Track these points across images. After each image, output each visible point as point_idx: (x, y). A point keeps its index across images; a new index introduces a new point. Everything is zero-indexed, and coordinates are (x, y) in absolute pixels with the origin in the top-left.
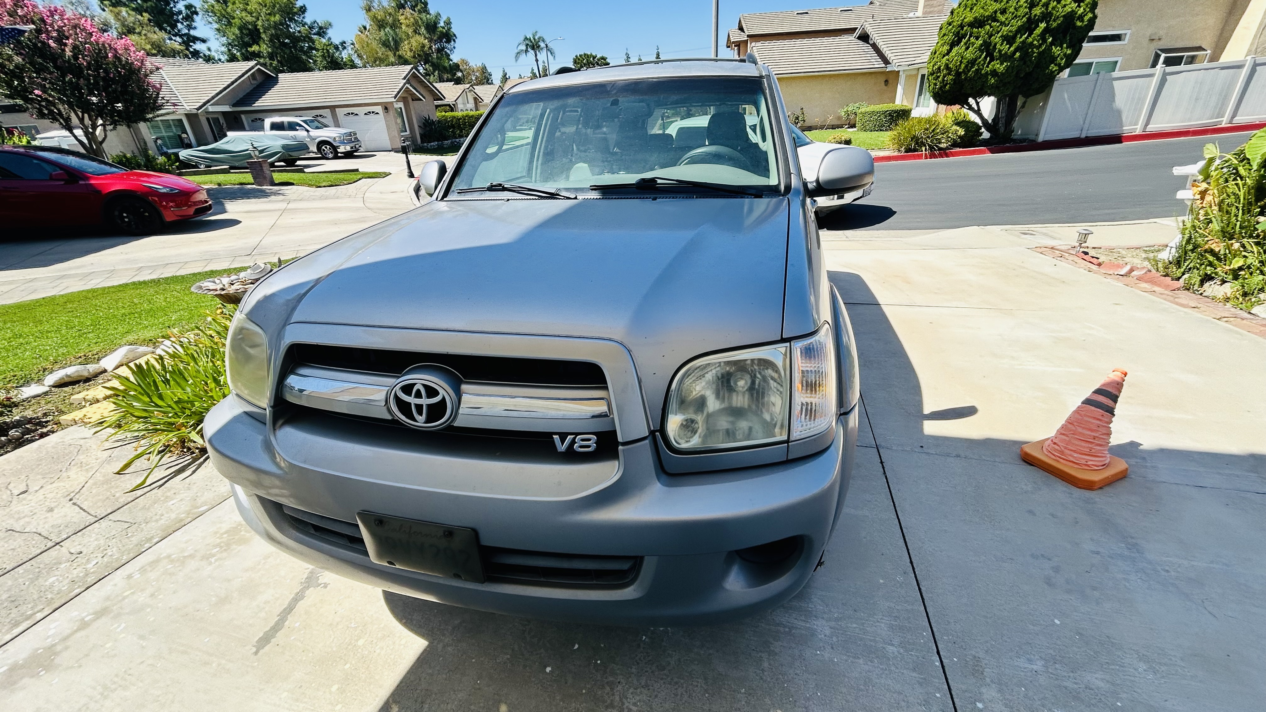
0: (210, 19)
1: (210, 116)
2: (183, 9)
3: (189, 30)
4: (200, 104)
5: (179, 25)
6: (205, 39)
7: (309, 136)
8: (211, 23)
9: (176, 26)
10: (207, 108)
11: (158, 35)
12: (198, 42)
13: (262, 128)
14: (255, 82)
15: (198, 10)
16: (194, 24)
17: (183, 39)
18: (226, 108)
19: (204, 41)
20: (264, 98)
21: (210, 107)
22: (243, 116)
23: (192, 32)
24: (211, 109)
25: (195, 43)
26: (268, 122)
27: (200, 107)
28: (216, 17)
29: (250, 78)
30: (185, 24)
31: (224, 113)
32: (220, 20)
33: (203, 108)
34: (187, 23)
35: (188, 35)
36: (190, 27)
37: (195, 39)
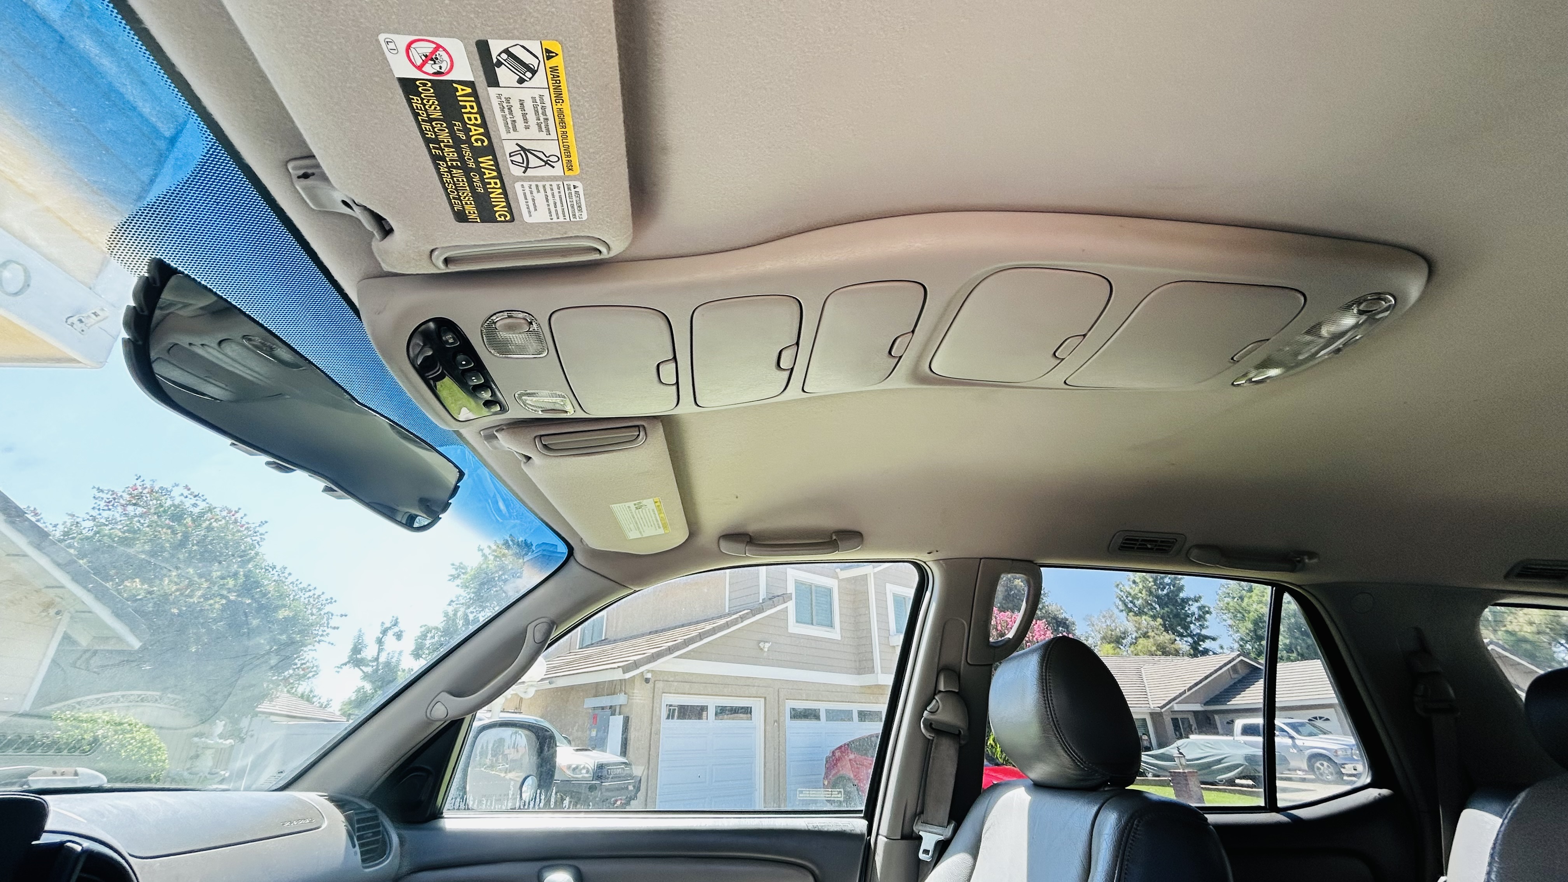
0: (1224, 617)
1: (1179, 716)
2: (1196, 611)
3: (1201, 630)
4: (1165, 702)
5: (1192, 626)
6: (1216, 637)
7: (1295, 746)
8: (1226, 621)
9: (1190, 627)
10: (1173, 706)
11: (1166, 637)
12: (1207, 641)
13: (1230, 732)
14: (1235, 676)
15: (1212, 610)
16: (1206, 623)
17: (1193, 639)
18: (1198, 707)
19: (1214, 639)
20: (1243, 694)
21: (1175, 706)
22: (1216, 717)
23: (1204, 632)
24: (1177, 707)
25: (1204, 642)
26: (1239, 723)
27: (1165, 706)
28: (1231, 614)
29: (1231, 671)
30: (1197, 624)
31: (1195, 713)
32: (1235, 616)
33: (1168, 707)
34: (1200, 623)
35: (1199, 635)
36: (1202, 627)
37: (1205, 638)
